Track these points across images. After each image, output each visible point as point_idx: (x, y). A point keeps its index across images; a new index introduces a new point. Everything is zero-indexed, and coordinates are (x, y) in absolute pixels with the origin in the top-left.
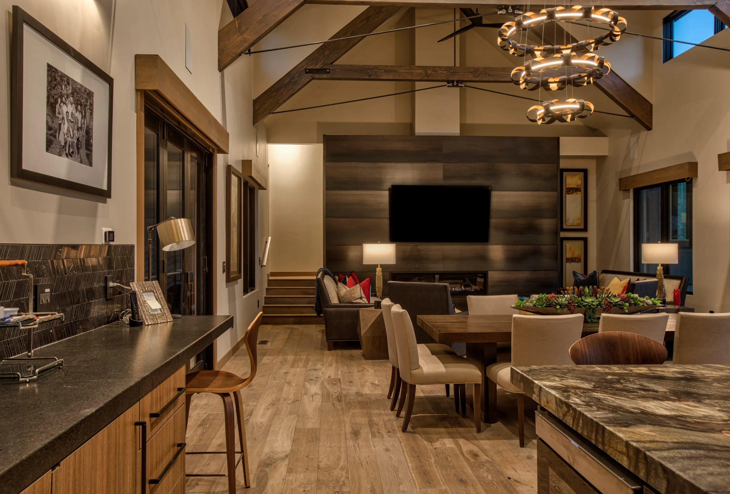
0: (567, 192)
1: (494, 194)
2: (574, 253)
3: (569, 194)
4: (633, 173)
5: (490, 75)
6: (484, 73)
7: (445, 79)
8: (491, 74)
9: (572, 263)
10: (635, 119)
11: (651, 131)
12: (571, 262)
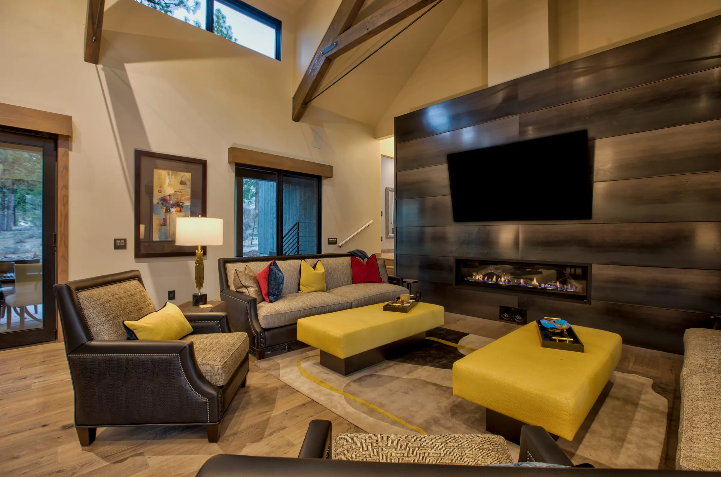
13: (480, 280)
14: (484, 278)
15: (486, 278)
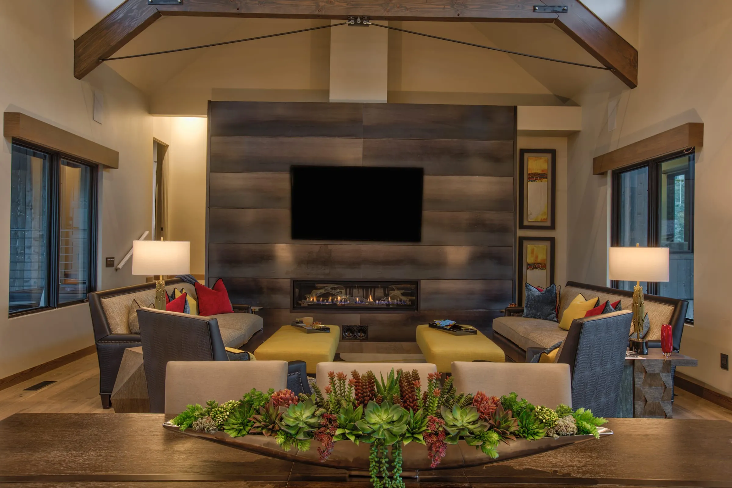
0: (529, 178)
1: (427, 178)
2: (537, 257)
3: (531, 181)
4: (611, 149)
5: (407, 9)
6: (398, 6)
7: (343, 13)
8: (408, 7)
9: (535, 270)
10: (614, 72)
11: (636, 88)
12: (533, 269)
13: (315, 302)
14: (318, 300)
15: (321, 299)
